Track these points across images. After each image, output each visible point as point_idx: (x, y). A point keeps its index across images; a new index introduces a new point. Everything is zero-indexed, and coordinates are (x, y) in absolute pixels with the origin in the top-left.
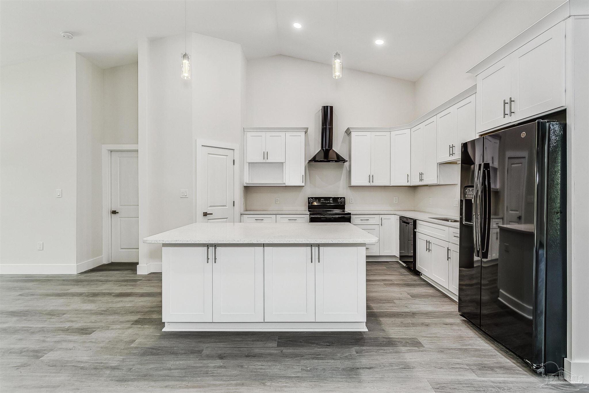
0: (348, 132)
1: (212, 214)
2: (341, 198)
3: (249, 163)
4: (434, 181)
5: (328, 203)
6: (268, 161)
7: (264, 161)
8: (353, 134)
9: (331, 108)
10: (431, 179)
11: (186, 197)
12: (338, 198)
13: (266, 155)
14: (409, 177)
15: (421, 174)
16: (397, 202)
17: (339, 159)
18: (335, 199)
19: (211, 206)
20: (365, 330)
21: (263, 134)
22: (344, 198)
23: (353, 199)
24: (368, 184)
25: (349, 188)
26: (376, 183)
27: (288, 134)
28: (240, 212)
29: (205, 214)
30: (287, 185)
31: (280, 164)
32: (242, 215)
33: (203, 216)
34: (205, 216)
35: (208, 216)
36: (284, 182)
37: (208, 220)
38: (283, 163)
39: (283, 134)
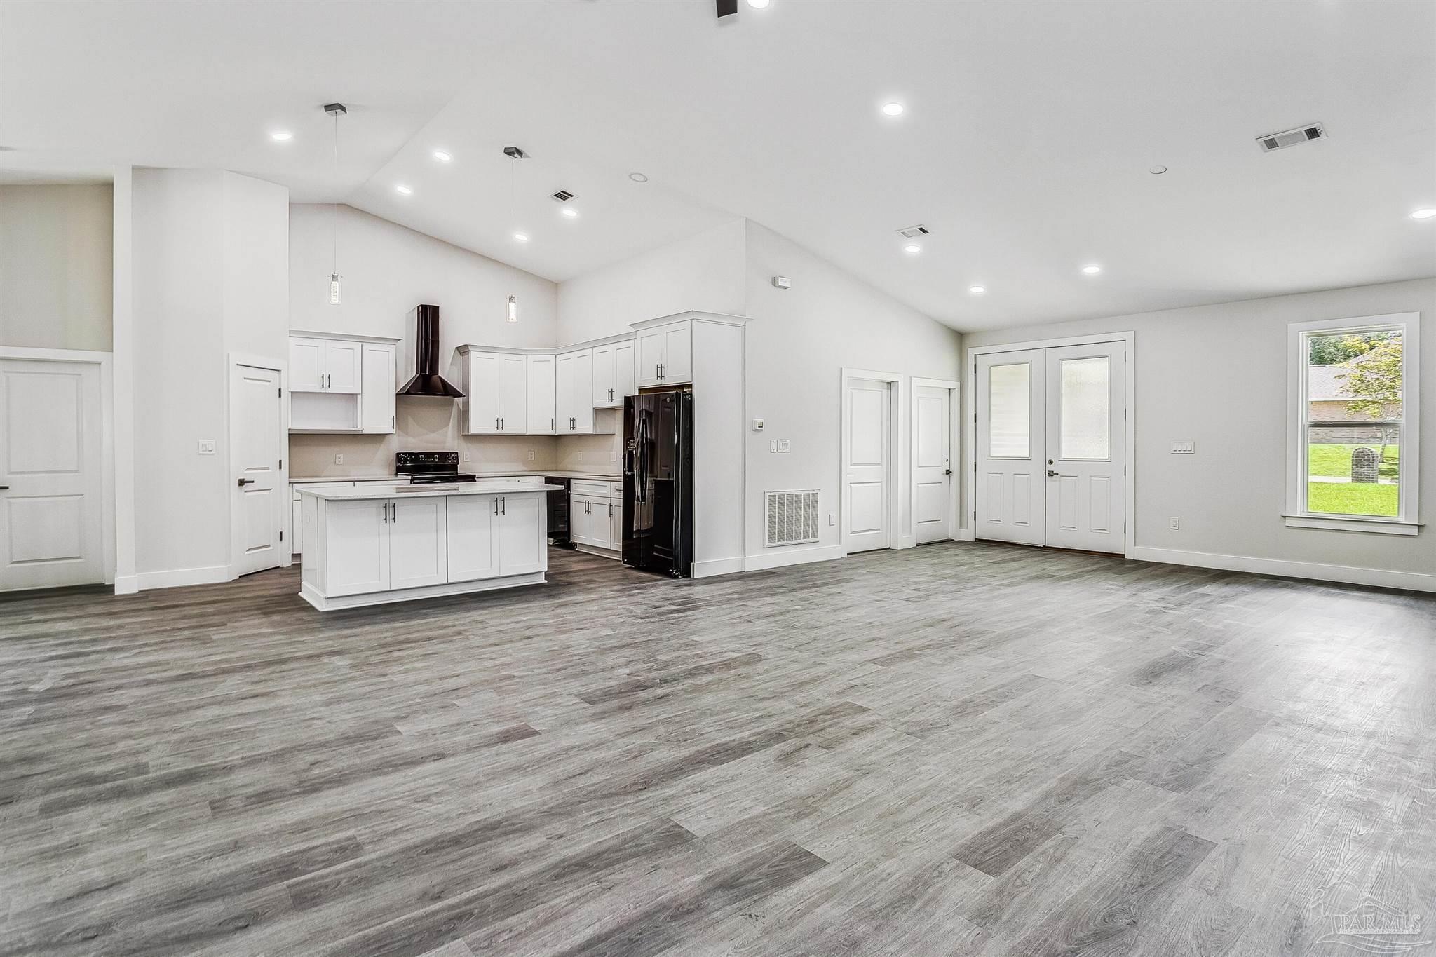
0: (463, 350)
1: (251, 482)
2: (453, 453)
3: (292, 392)
4: (591, 431)
5: (432, 461)
6: (329, 391)
7: (324, 390)
8: (473, 355)
9: (436, 309)
10: (586, 426)
11: (212, 452)
12: (447, 453)
13: (326, 380)
14: (554, 422)
15: (572, 420)
16: (533, 459)
17: (448, 391)
18: (443, 455)
19: (248, 469)
20: (546, 581)
21: (316, 343)
22: (457, 453)
23: (469, 455)
24: (495, 432)
25: (462, 437)
26: (505, 432)
27: (367, 347)
28: (287, 480)
29: (242, 482)
30: (364, 432)
31: (352, 397)
32: (291, 485)
33: (239, 485)
34: (241, 487)
35: (247, 487)
36: (359, 428)
37: (246, 492)
38: (357, 394)
39: (357, 346)
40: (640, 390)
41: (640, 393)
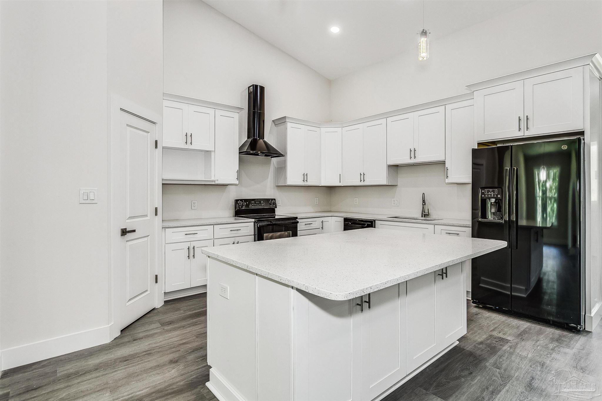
0: (281, 122)
1: (134, 231)
2: (273, 199)
3: (165, 147)
4: (384, 182)
5: (259, 205)
6: (191, 147)
7: (187, 147)
8: (289, 125)
9: (262, 88)
11: (93, 202)
12: (269, 200)
13: (188, 138)
14: (341, 177)
15: (362, 175)
16: (318, 203)
17: (272, 153)
18: (267, 201)
21: (184, 106)
22: (275, 199)
23: (280, 201)
24: (301, 183)
25: (276, 187)
26: (310, 183)
27: (219, 113)
28: (161, 224)
29: (124, 232)
30: (217, 182)
31: (208, 153)
32: (163, 229)
33: (122, 235)
34: (123, 237)
35: (129, 236)
36: (213, 179)
37: (127, 241)
38: (210, 151)
39: (211, 111)
40: (479, 144)
41: (478, 146)
